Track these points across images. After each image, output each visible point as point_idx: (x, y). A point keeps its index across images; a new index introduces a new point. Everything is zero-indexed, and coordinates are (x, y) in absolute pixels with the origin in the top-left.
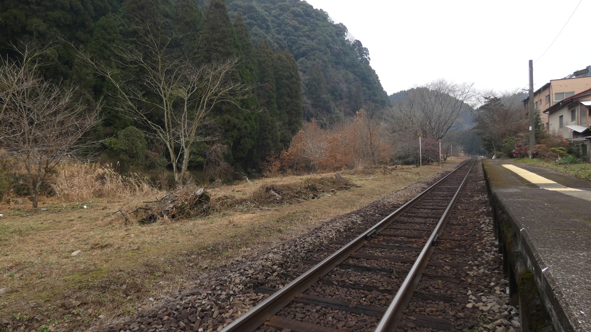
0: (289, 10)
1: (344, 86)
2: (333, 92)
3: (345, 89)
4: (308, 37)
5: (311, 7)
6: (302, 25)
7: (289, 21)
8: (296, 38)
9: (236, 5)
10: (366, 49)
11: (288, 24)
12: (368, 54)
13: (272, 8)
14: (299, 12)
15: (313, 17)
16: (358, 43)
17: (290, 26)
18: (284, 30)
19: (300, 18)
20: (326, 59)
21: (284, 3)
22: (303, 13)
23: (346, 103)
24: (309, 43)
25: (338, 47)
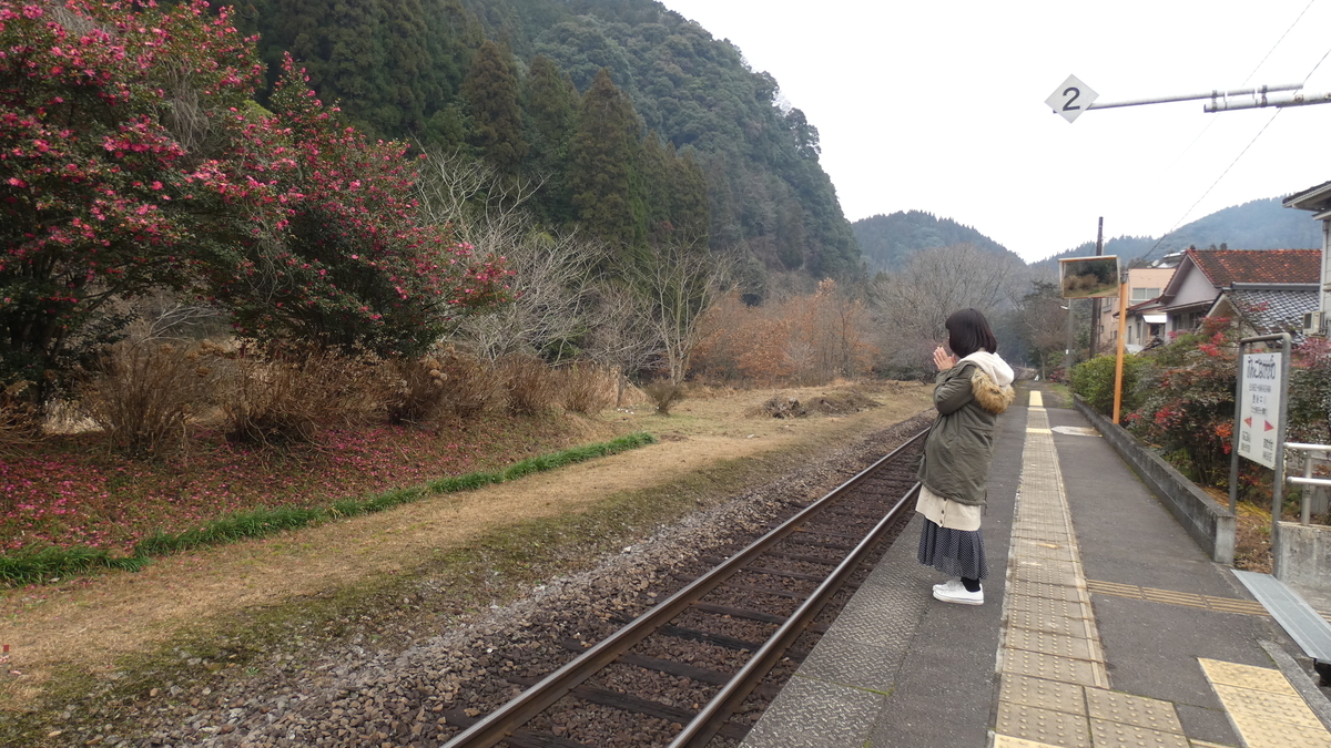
0: (663, 40)
1: (768, 209)
2: (745, 219)
3: (771, 215)
4: (701, 99)
5: (710, 35)
6: (690, 76)
7: (663, 63)
8: (676, 101)
9: (564, 30)
10: (813, 129)
11: (661, 70)
12: (818, 140)
13: (630, 32)
14: (685, 45)
15: (711, 59)
16: (798, 116)
17: (666, 74)
18: (652, 83)
19: (686, 60)
20: (735, 149)
21: (653, 25)
22: (692, 50)
23: (771, 242)
24: (702, 115)
25: (759, 126)
